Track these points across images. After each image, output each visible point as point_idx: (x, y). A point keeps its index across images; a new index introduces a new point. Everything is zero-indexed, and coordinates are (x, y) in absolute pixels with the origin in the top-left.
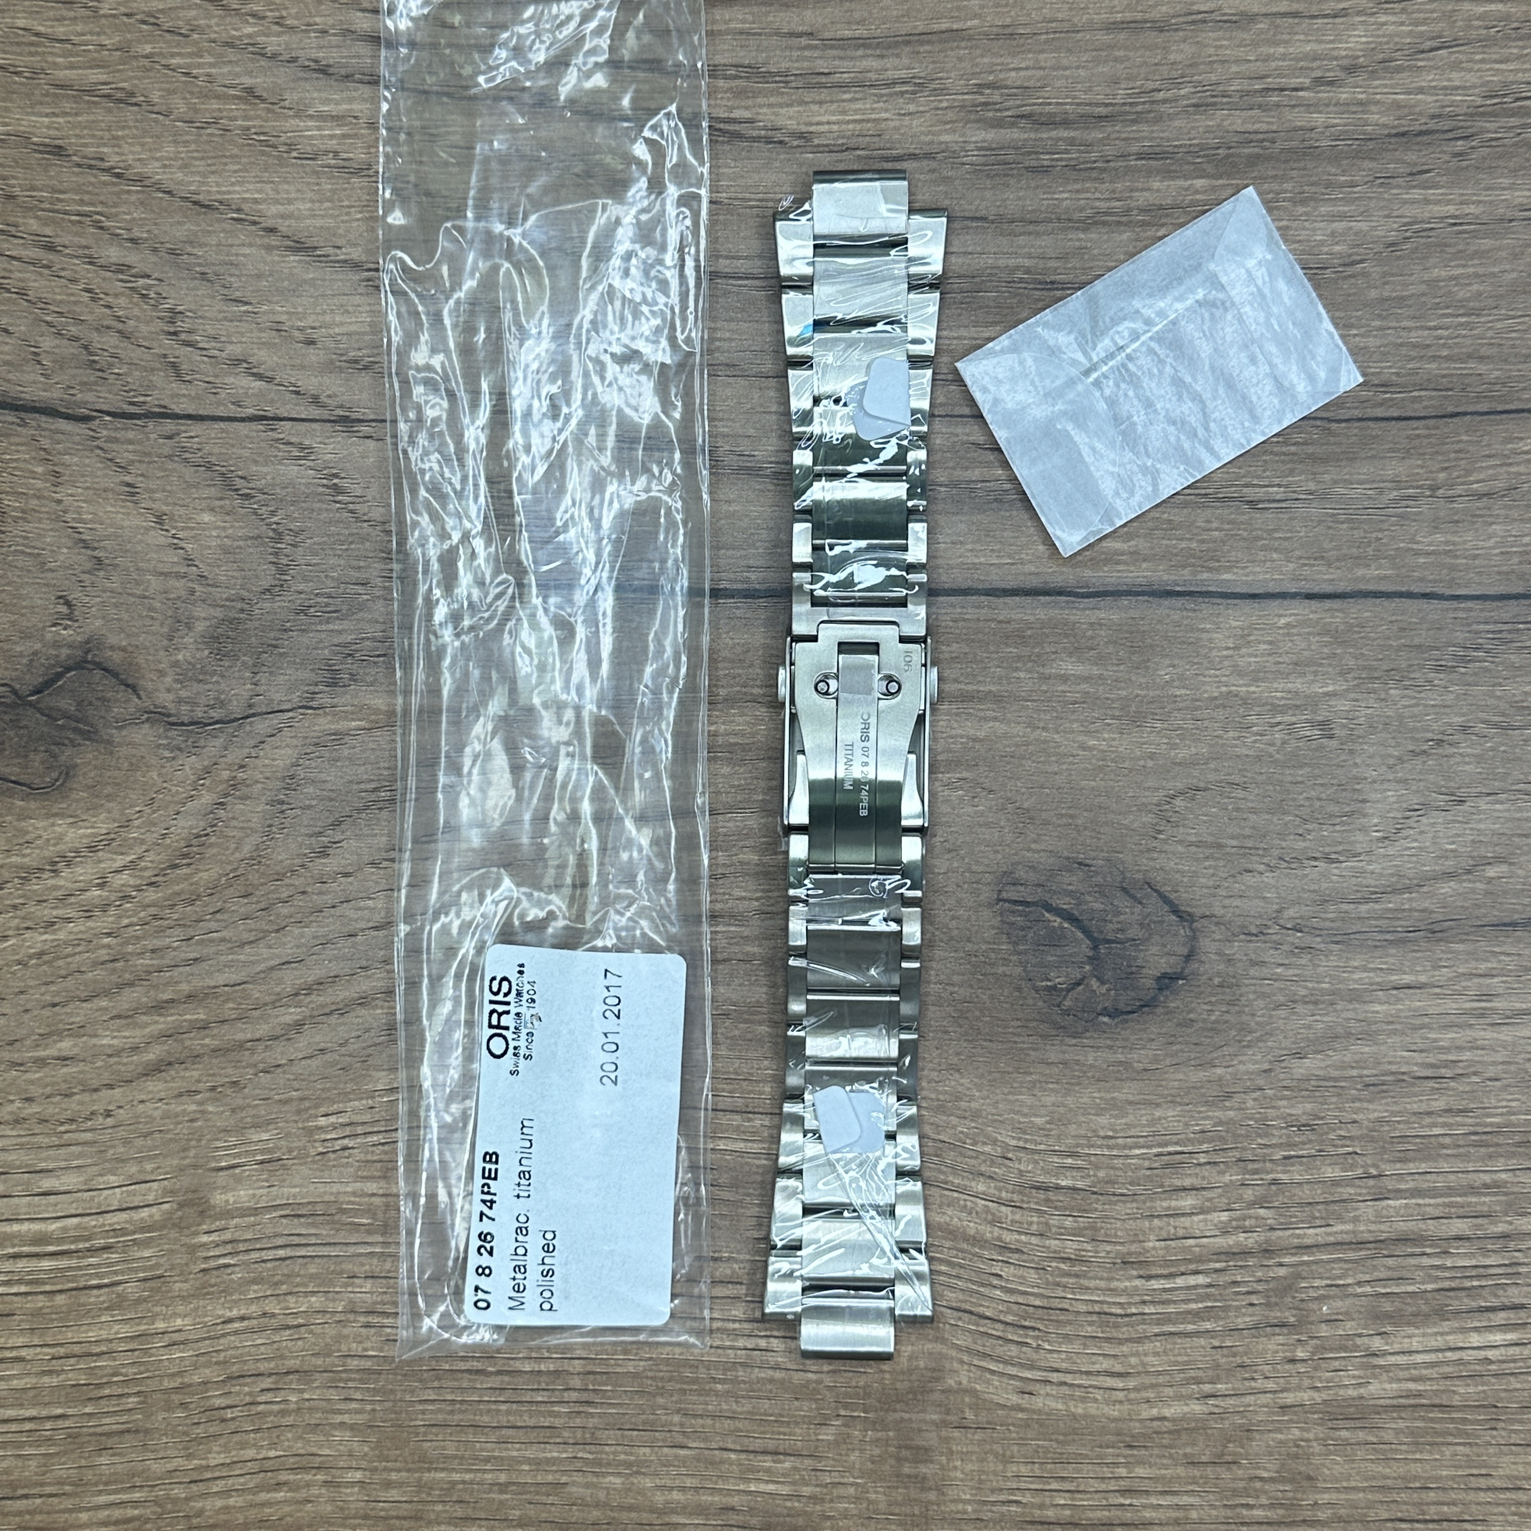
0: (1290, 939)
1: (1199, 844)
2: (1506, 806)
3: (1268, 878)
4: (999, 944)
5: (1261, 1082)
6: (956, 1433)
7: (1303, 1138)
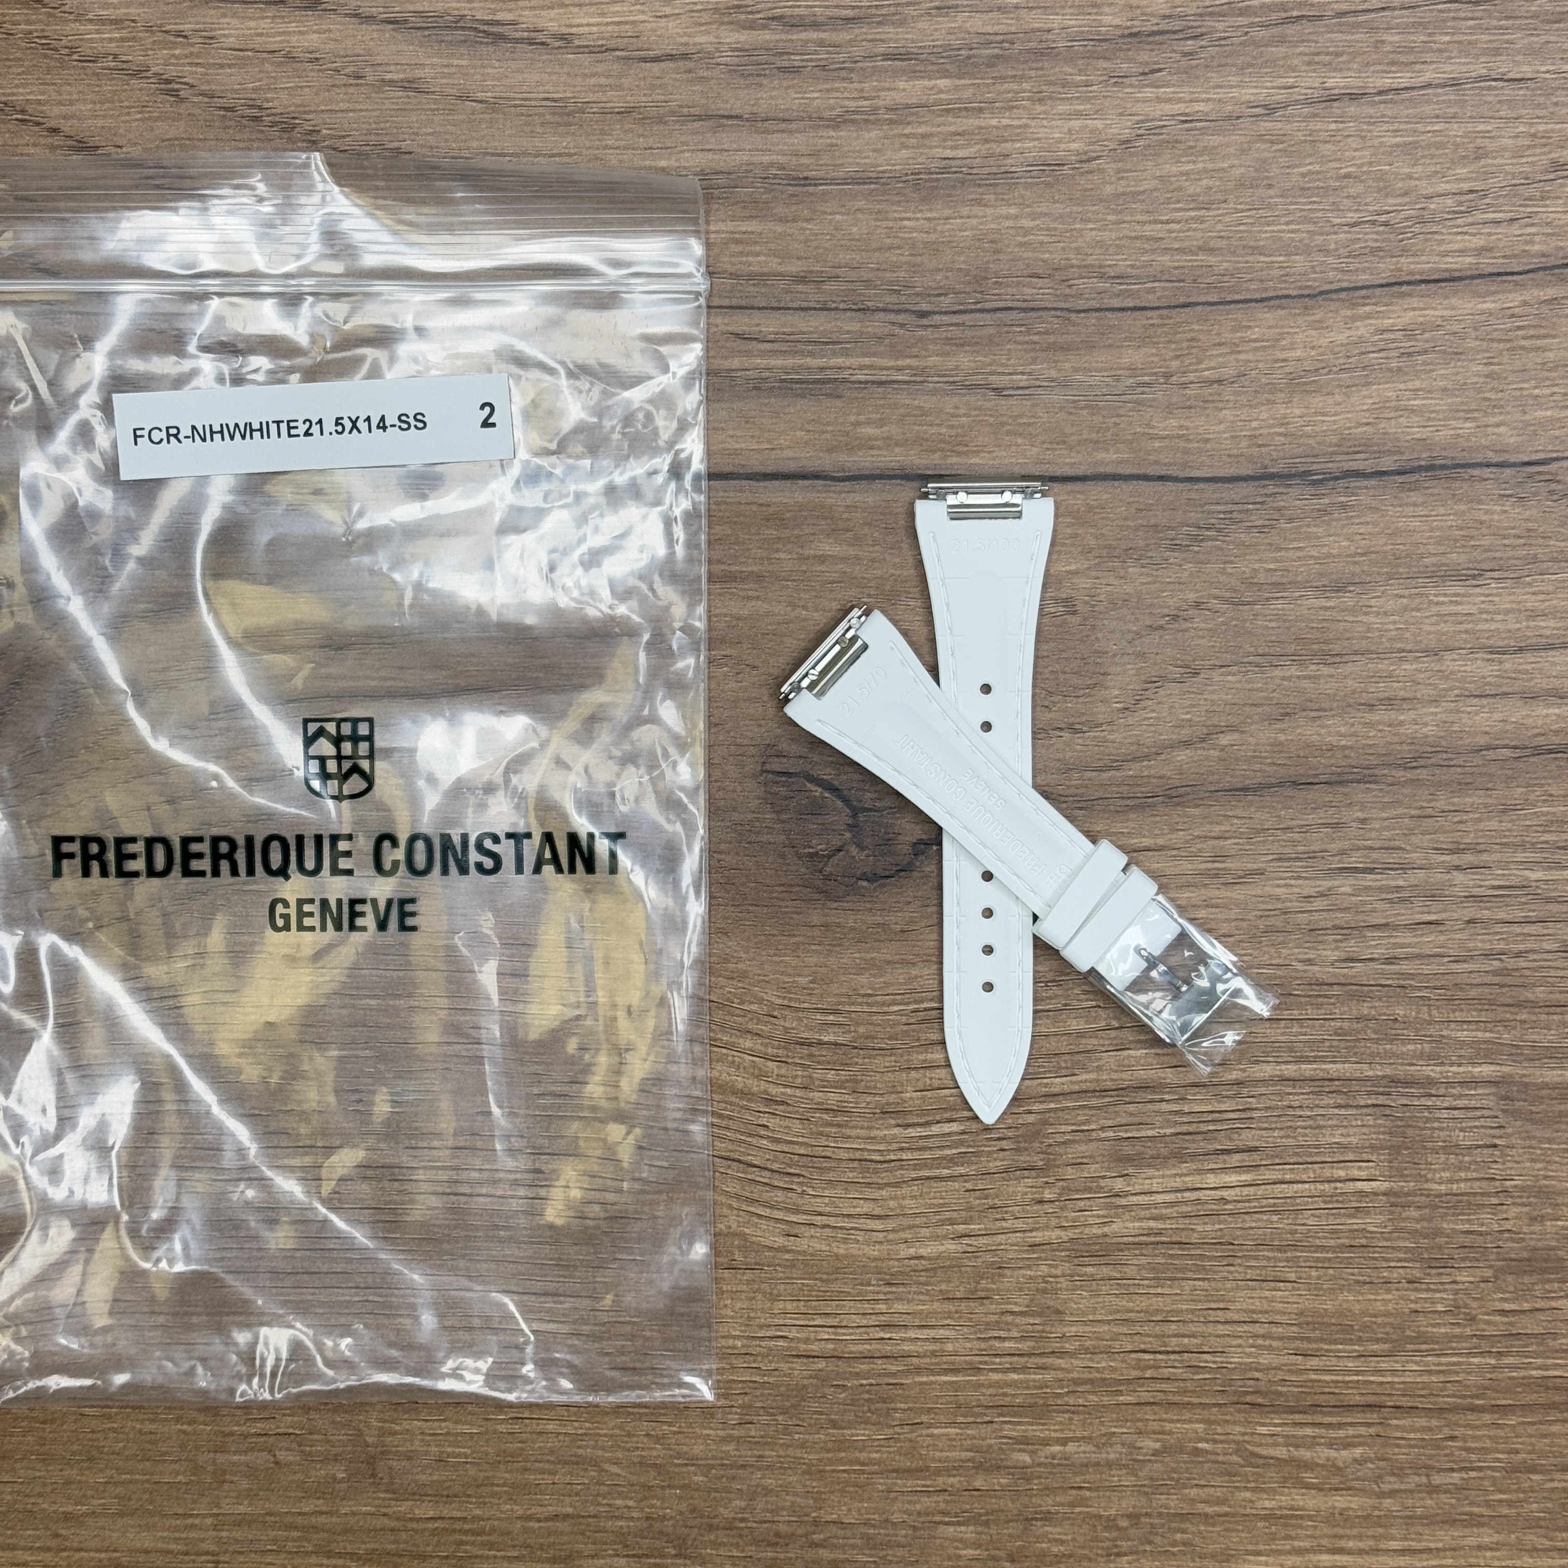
2: (1238, 677)
4: (763, 813)
6: (726, 1274)
7: (1050, 993)
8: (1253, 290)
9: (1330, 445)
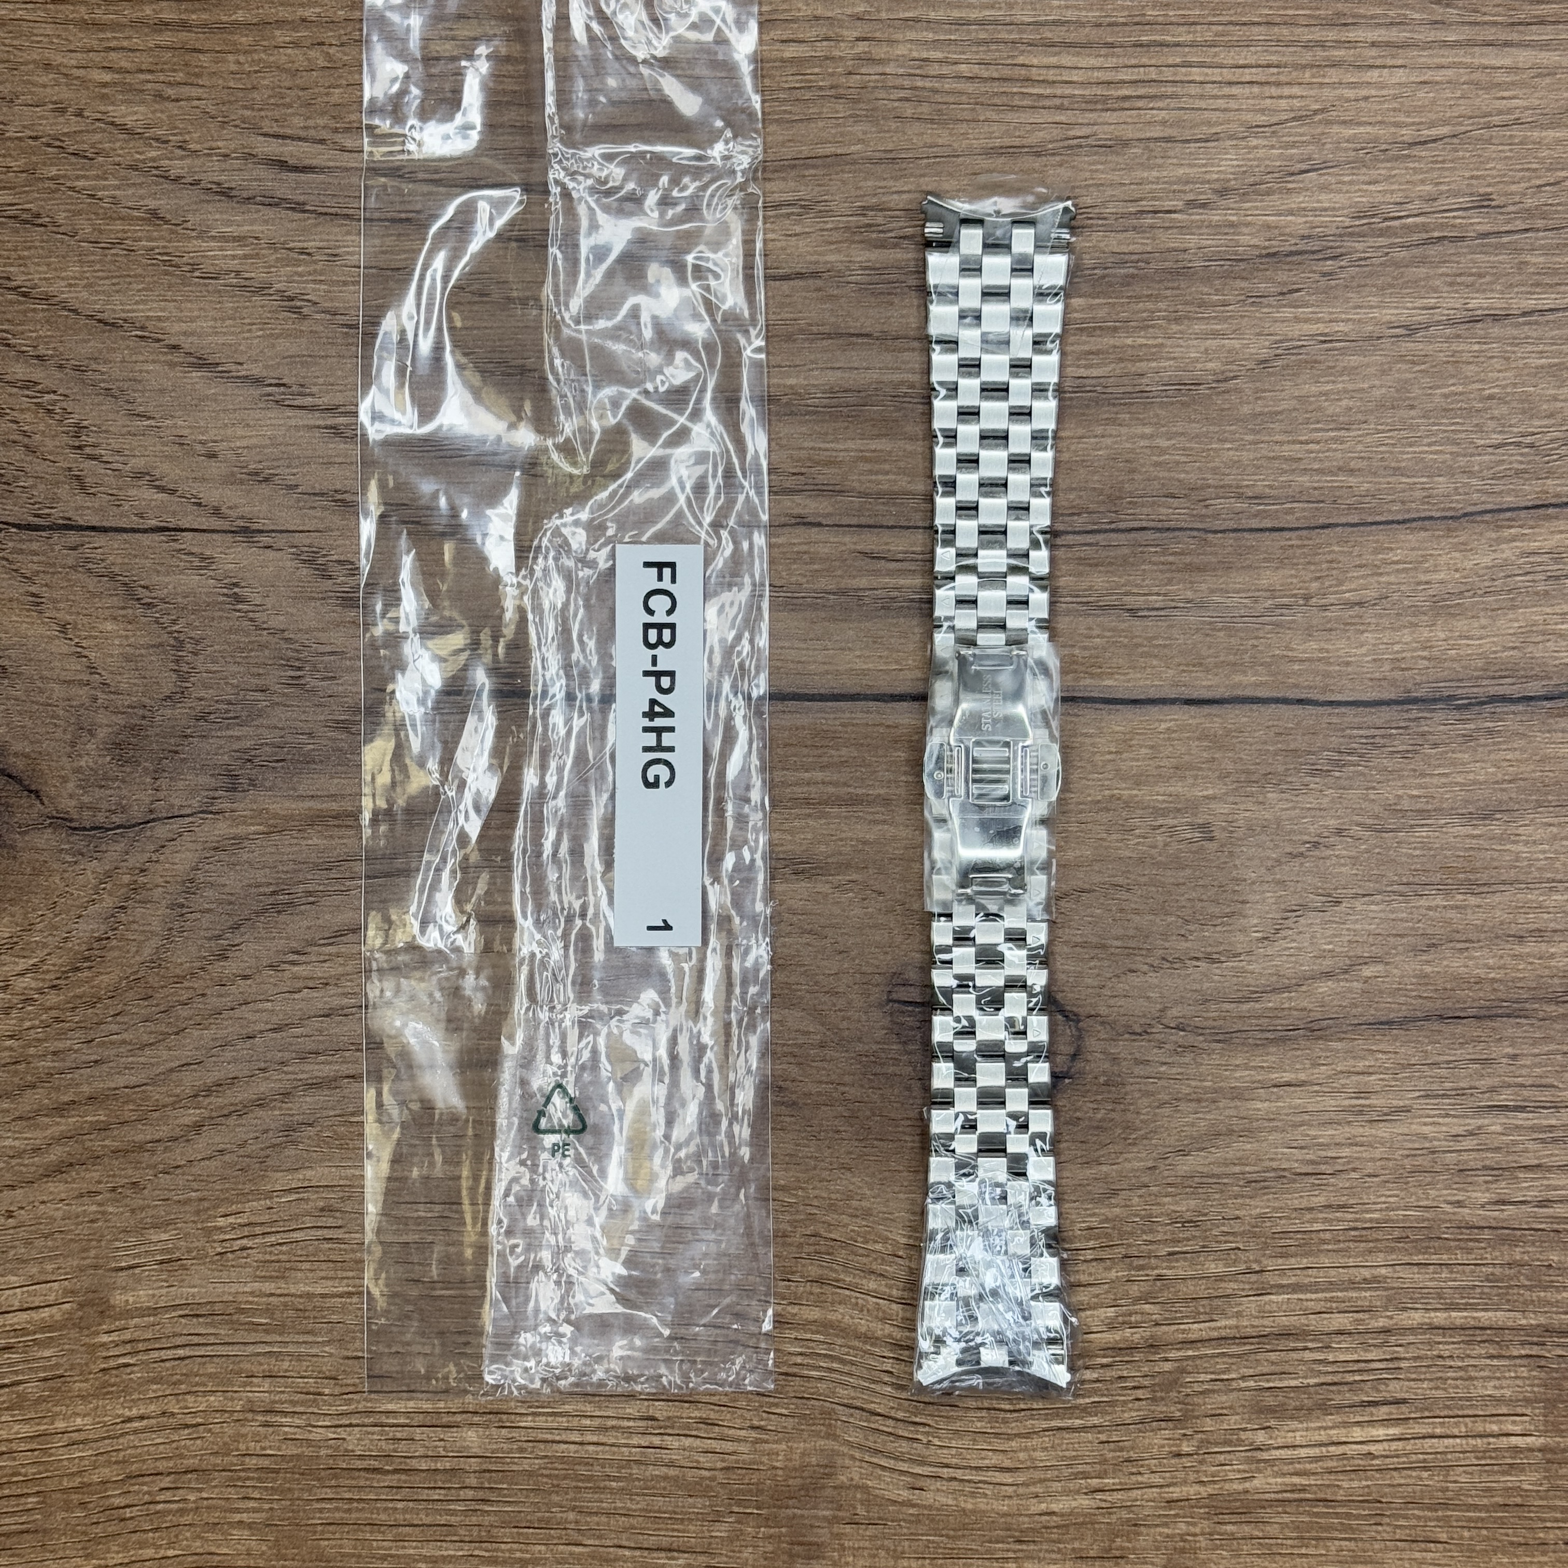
0: (1173, 1038)
1: (1084, 945)
2: (1381, 907)
3: (1153, 978)
4: (889, 1044)
5: (1145, 1179)
6: (848, 1529)
7: (1187, 1235)
8: (1396, 511)
9: (1476, 670)
